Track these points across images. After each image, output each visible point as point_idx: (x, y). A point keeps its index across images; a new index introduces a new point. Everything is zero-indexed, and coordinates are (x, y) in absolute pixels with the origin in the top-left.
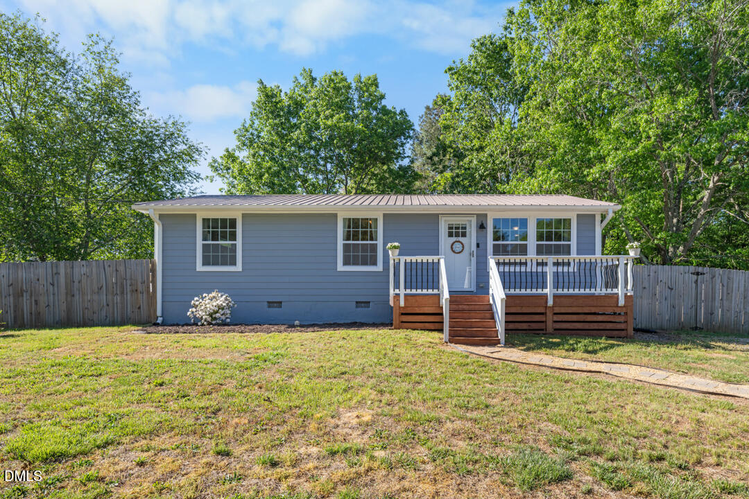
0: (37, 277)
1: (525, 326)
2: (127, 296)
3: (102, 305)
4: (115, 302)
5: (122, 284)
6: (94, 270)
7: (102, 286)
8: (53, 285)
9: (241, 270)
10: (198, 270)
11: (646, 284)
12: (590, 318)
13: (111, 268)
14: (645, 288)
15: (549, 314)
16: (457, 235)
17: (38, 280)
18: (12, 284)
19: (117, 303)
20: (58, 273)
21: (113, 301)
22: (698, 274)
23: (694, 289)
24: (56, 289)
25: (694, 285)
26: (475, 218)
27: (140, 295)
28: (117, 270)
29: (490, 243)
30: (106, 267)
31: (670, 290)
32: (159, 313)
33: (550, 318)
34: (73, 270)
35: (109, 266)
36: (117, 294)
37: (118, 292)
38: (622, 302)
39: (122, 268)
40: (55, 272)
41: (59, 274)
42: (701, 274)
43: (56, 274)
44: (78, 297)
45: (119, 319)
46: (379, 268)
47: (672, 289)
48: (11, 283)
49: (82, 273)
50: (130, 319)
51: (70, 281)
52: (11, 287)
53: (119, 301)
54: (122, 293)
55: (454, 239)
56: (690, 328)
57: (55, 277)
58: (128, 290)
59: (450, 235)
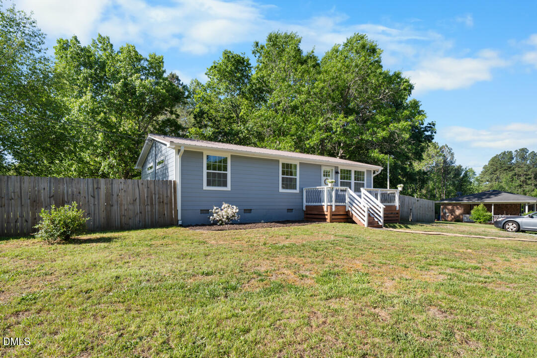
0: (78, 191)
2: (155, 206)
3: (136, 213)
4: (147, 210)
5: (152, 197)
6: (130, 186)
7: (136, 199)
8: (94, 197)
9: (230, 190)
10: (204, 189)
13: (144, 186)
17: (80, 193)
18: (53, 196)
19: (148, 211)
20: (98, 188)
21: (145, 209)
24: (96, 200)
26: (334, 168)
27: (165, 206)
28: (148, 187)
29: (339, 180)
30: (140, 185)
32: (179, 217)
34: (112, 186)
35: (142, 184)
36: (148, 205)
37: (149, 203)
38: (398, 209)
39: (152, 186)
40: (95, 186)
41: (100, 188)
43: (96, 188)
44: (116, 207)
45: (149, 223)
46: (297, 191)
48: (52, 194)
49: (120, 188)
50: (158, 222)
51: (109, 195)
52: (52, 199)
53: (149, 210)
54: (152, 204)
55: (326, 178)
57: (96, 191)
58: (157, 202)
59: (324, 175)
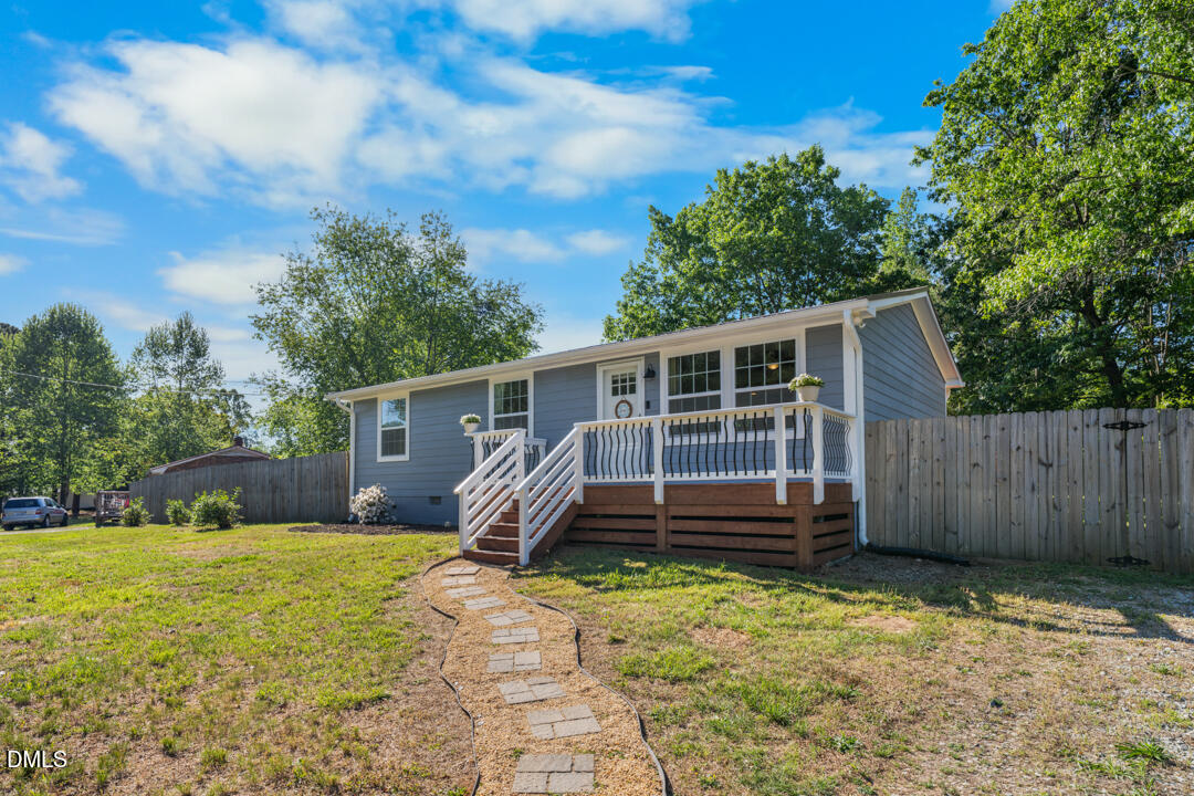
1: (626, 538)
2: (332, 492)
5: (330, 479)
7: (318, 481)
9: (408, 459)
10: (378, 461)
11: (978, 457)
12: (727, 527)
13: (323, 462)
14: (976, 465)
15: (661, 518)
16: (624, 392)
22: (1125, 426)
23: (1115, 463)
25: (1115, 454)
26: (643, 362)
27: (340, 490)
28: (326, 464)
29: (665, 397)
30: (320, 461)
31: (1043, 469)
33: (661, 525)
36: (326, 489)
37: (328, 487)
38: (782, 497)
39: (329, 462)
42: (1136, 426)
47: (1049, 466)
53: (328, 496)
55: (620, 398)
56: (1110, 560)
58: (333, 484)
59: (615, 392)
